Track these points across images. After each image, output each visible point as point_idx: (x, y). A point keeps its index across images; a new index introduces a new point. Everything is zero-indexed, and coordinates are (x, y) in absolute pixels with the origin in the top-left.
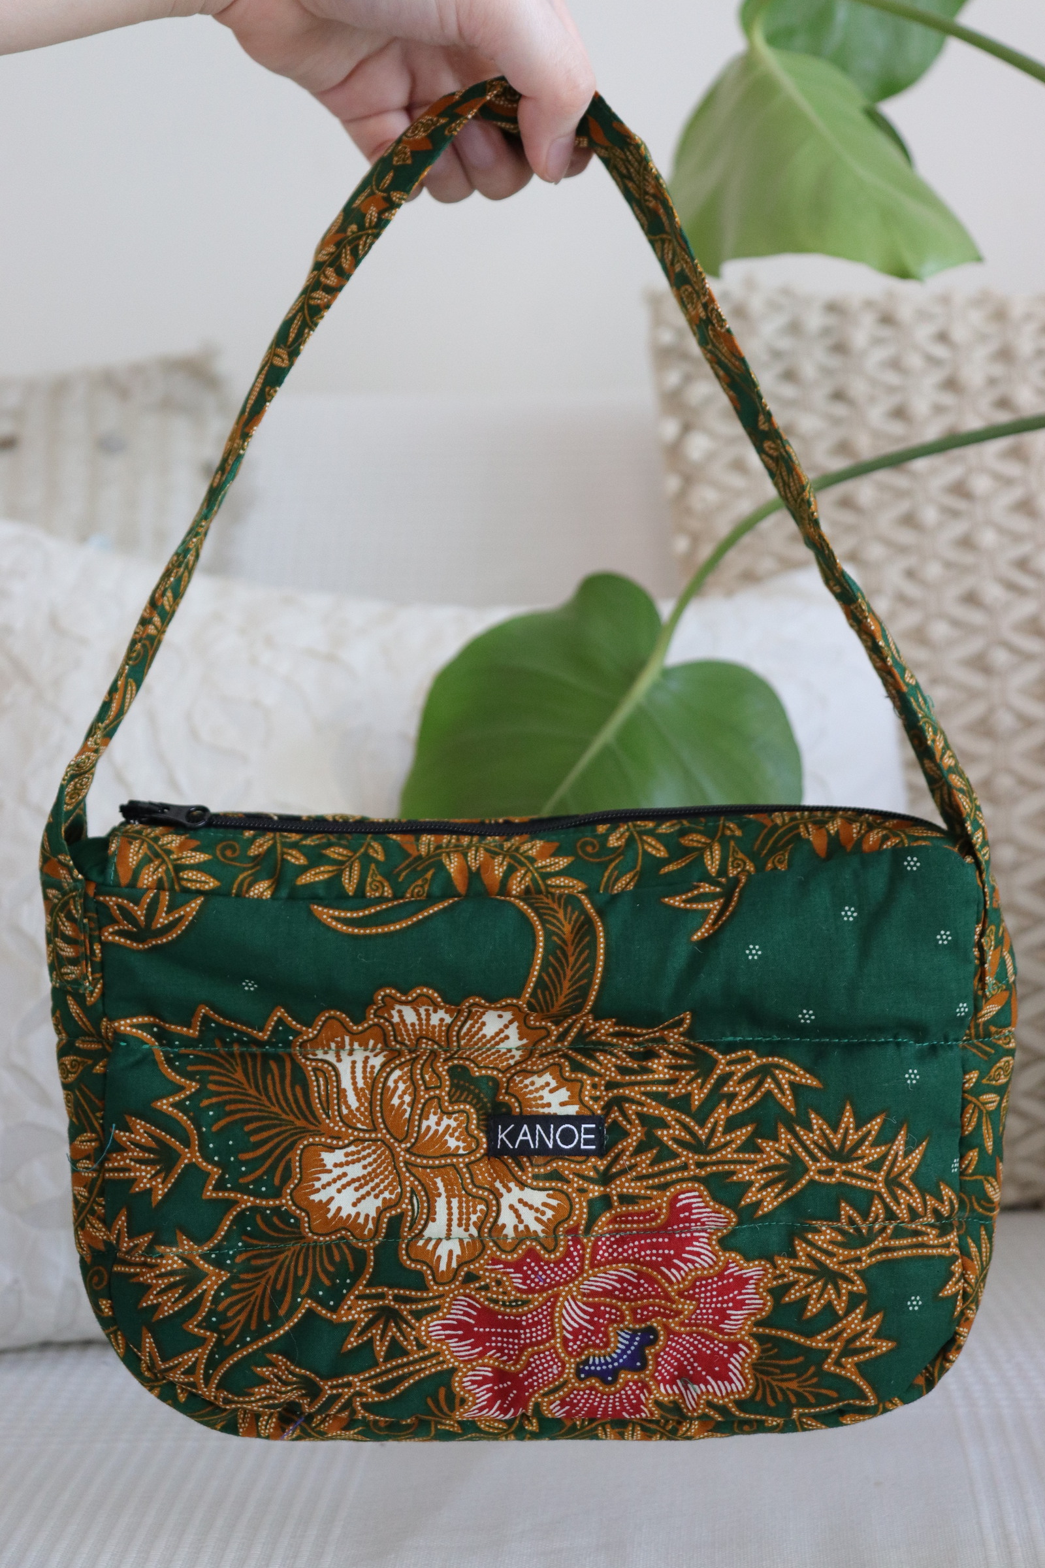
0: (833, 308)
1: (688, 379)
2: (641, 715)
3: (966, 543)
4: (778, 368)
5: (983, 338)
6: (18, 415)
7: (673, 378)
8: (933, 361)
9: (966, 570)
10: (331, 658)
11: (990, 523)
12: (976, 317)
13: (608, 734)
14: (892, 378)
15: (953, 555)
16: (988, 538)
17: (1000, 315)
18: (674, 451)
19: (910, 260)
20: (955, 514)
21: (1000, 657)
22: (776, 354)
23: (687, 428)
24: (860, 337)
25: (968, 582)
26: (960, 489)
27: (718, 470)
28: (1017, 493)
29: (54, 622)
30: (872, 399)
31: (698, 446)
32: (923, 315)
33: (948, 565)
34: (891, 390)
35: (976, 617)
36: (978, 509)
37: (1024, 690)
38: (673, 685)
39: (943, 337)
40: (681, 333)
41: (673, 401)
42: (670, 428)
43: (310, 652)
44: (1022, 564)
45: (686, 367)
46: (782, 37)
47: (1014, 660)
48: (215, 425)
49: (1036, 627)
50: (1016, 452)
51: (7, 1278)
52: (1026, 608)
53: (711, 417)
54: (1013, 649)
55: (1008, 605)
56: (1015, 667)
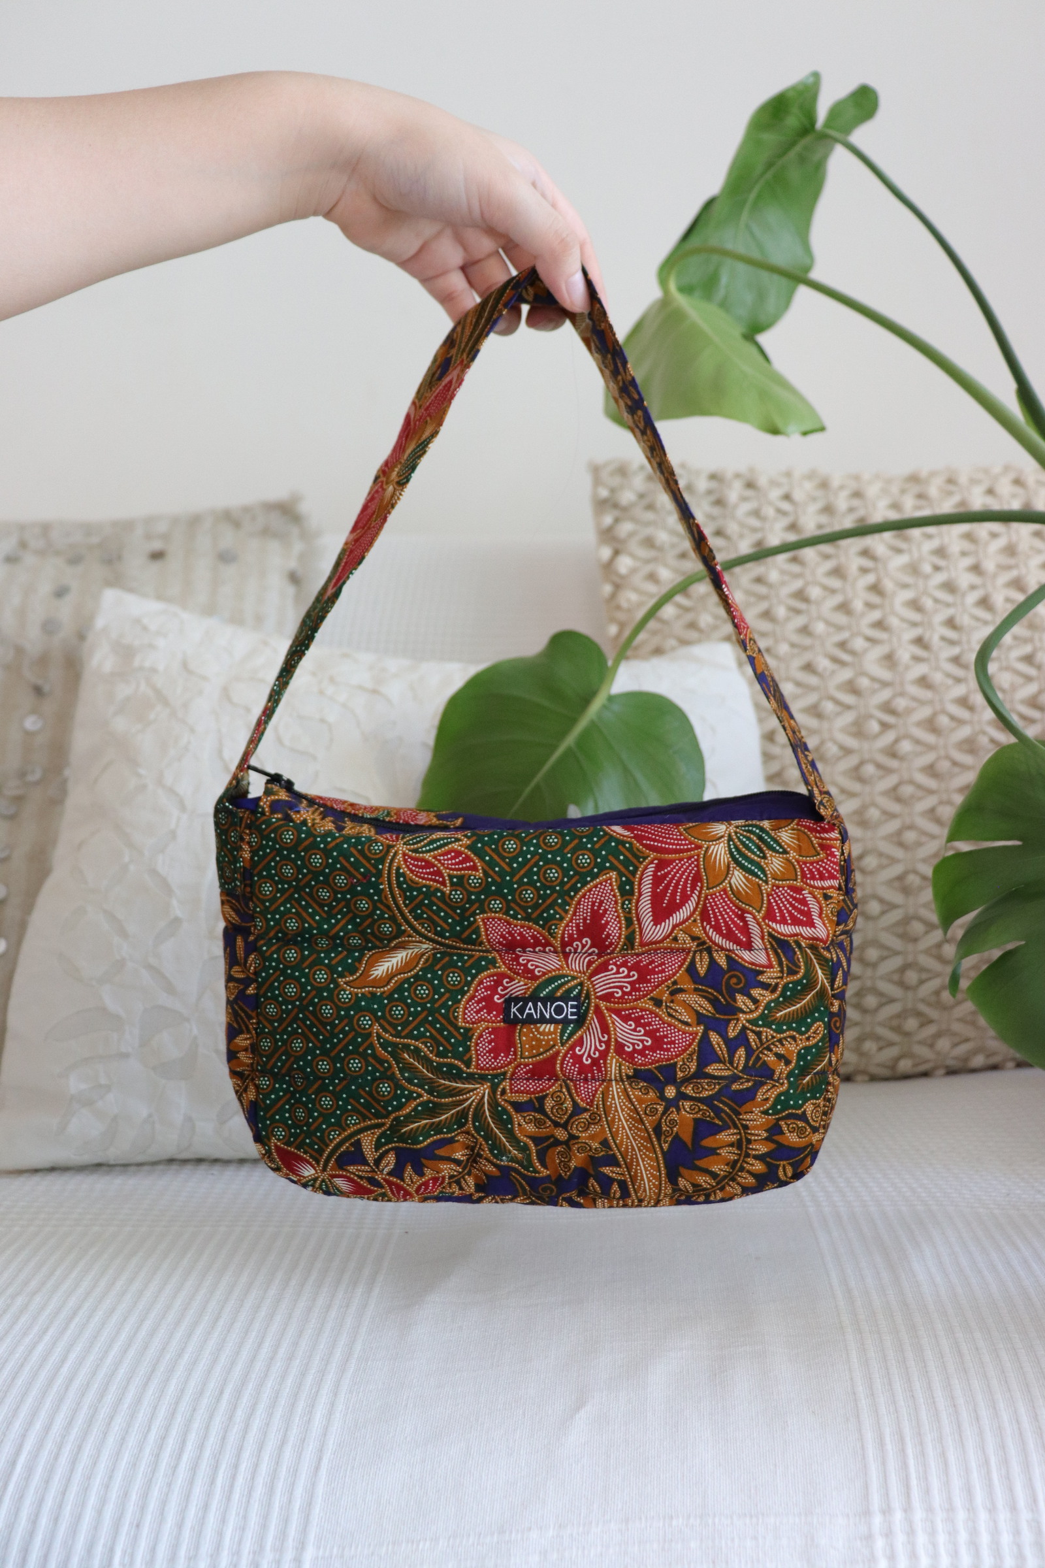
0: (713, 477)
1: (617, 520)
2: (593, 726)
3: (805, 630)
5: (814, 499)
6: (166, 537)
7: (608, 520)
8: (781, 512)
9: (805, 649)
10: (375, 692)
11: (820, 618)
12: (808, 486)
13: (570, 740)
14: (754, 522)
15: (796, 638)
16: (820, 628)
17: (824, 485)
18: (608, 567)
19: (780, 424)
20: (798, 612)
21: (829, 707)
23: (617, 553)
24: (734, 494)
25: (807, 657)
26: (801, 595)
27: (637, 580)
28: (838, 599)
29: (185, 665)
30: (741, 536)
31: (624, 564)
32: (774, 483)
33: (793, 645)
34: (754, 530)
35: (813, 680)
36: (813, 608)
37: (844, 730)
38: (616, 707)
39: (787, 497)
40: (613, 491)
41: (607, 535)
42: (606, 553)
43: (361, 688)
44: (842, 645)
45: (616, 513)
46: (686, 289)
47: (838, 709)
48: (298, 547)
49: (851, 687)
50: (837, 572)
51: (145, 1112)
52: (845, 674)
53: (634, 546)
54: (837, 702)
55: (833, 672)
56: (838, 714)
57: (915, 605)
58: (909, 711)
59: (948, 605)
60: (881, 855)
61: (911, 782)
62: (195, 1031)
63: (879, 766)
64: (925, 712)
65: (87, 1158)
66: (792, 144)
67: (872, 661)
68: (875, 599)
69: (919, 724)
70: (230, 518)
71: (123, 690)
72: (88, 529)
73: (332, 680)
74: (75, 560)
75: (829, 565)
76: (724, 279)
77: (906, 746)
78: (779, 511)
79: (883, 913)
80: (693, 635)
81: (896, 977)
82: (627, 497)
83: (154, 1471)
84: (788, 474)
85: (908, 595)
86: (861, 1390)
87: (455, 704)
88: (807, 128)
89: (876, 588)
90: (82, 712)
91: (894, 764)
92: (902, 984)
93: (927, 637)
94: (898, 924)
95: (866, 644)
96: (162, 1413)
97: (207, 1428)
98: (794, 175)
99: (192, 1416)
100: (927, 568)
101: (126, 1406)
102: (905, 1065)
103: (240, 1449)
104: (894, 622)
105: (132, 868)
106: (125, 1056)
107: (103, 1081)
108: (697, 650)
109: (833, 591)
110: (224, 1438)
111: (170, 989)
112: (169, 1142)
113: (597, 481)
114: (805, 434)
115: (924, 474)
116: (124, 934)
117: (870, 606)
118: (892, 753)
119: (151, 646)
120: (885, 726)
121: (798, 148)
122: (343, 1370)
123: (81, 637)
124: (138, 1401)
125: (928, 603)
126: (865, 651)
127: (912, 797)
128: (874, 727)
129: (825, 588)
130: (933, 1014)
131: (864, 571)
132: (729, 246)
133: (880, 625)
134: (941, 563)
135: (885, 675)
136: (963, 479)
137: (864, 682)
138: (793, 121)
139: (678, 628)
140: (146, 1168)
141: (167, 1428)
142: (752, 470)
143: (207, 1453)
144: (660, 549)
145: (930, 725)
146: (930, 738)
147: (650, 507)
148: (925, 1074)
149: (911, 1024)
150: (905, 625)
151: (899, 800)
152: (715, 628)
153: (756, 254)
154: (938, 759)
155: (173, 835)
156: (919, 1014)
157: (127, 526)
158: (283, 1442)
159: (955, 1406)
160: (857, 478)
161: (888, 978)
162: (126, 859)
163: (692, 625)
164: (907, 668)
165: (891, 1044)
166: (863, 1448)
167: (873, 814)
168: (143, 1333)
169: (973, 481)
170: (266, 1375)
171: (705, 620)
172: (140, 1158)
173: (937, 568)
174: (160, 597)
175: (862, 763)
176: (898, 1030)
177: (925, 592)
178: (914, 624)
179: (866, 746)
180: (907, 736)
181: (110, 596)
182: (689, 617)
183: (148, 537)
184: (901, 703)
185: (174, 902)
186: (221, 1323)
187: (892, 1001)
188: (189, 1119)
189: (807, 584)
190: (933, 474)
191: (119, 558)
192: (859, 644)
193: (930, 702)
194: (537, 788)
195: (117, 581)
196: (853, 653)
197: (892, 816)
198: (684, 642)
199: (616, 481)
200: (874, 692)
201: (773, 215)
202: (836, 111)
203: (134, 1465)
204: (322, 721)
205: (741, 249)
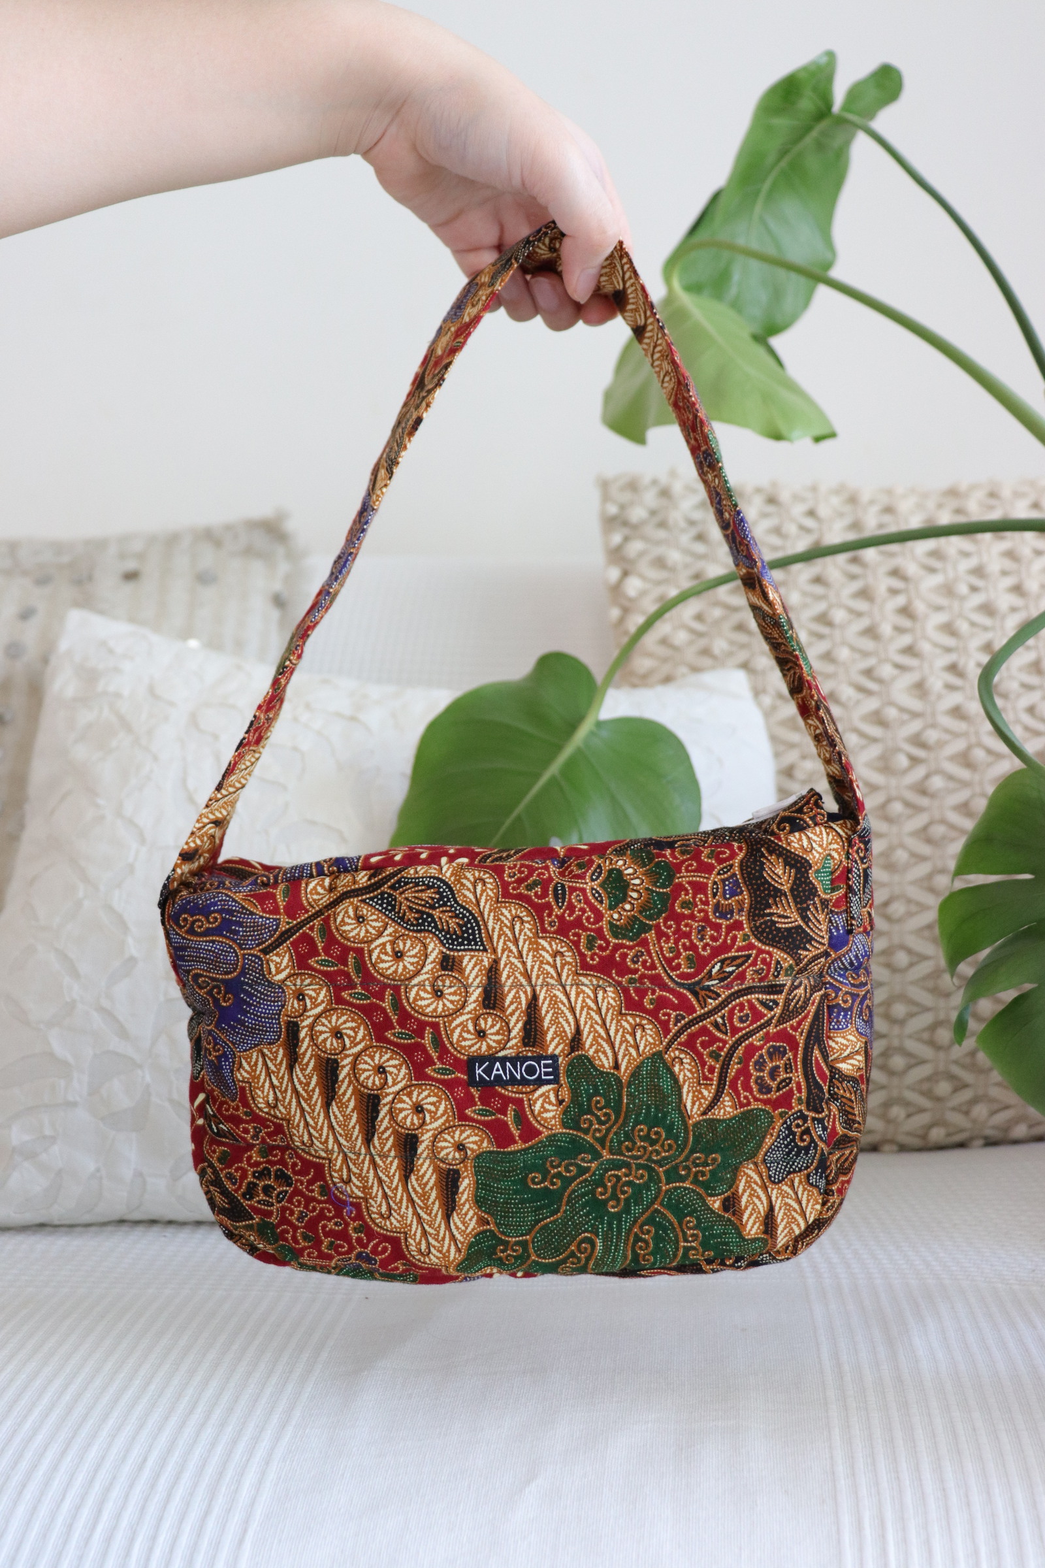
1: (626, 539)
2: (579, 752)
3: (827, 657)
4: (693, 532)
5: (841, 515)
6: (141, 556)
7: (617, 539)
9: (828, 677)
10: (353, 719)
11: (844, 643)
12: (835, 501)
13: (554, 768)
14: (774, 540)
15: (817, 665)
16: (844, 654)
17: (853, 500)
18: (616, 590)
19: (783, 428)
20: (820, 636)
22: (692, 523)
23: (625, 574)
24: (753, 510)
25: (830, 685)
26: (824, 619)
28: (865, 623)
29: (152, 691)
31: (633, 586)
32: (797, 498)
36: (837, 633)
37: (869, 765)
38: (604, 733)
39: (811, 513)
40: (622, 507)
41: (616, 555)
42: (614, 574)
43: (338, 715)
44: (868, 673)
45: (626, 531)
46: (694, 288)
47: (863, 742)
48: (283, 567)
49: (877, 718)
50: (865, 594)
51: (92, 1167)
52: (872, 704)
53: (644, 566)
54: (862, 734)
55: (858, 702)
56: (863, 748)
57: (949, 629)
58: (941, 744)
59: (986, 629)
60: (909, 901)
61: (943, 821)
62: (148, 1079)
63: (907, 804)
64: (959, 746)
65: (29, 1217)
66: (808, 129)
67: (901, 690)
68: (906, 623)
69: (952, 758)
70: (210, 537)
71: (85, 717)
72: (58, 547)
73: (308, 706)
74: (43, 581)
75: (856, 586)
76: (736, 277)
77: (937, 782)
78: (803, 528)
79: (911, 965)
80: (706, 661)
81: (926, 1036)
82: (637, 514)
83: (65, 1542)
84: (814, 489)
85: (941, 618)
86: (841, 1469)
87: (435, 730)
88: (823, 112)
89: (906, 611)
90: (43, 740)
91: (924, 801)
92: (932, 1043)
93: (961, 663)
94: (928, 977)
95: (895, 672)
96: (80, 1479)
97: (127, 1497)
98: (813, 163)
99: (111, 1484)
100: (963, 589)
101: (41, 1473)
102: (937, 1134)
103: (160, 1520)
104: (925, 647)
105: (86, 903)
106: (74, 1104)
107: (48, 1132)
108: (708, 678)
109: (859, 614)
110: (143, 1508)
111: (123, 1033)
112: (117, 1202)
113: (606, 497)
114: (818, 439)
115: (963, 487)
116: (75, 974)
117: (899, 630)
118: (921, 789)
119: (117, 670)
120: (915, 761)
121: (814, 133)
122: (277, 1439)
123: (45, 660)
124: (55, 1468)
125: (963, 627)
126: (894, 679)
127: (944, 838)
128: (903, 761)
129: (851, 611)
130: (967, 1077)
131: (894, 592)
132: (741, 241)
133: (909, 650)
134: (979, 583)
135: (915, 704)
136: (1006, 493)
137: (892, 713)
138: (806, 104)
139: (690, 655)
140: (93, 1229)
141: (83, 1498)
142: (774, 484)
143: (124, 1523)
144: (673, 570)
145: (965, 759)
146: (964, 774)
147: (663, 525)
148: (962, 1145)
149: (943, 1088)
150: (938, 651)
151: (929, 841)
152: (730, 654)
153: (771, 251)
154: (973, 796)
155: (131, 869)
156: (951, 1077)
157: (100, 544)
158: (207, 1513)
159: (944, 1490)
160: (889, 492)
161: (917, 1036)
162: (81, 894)
163: (706, 652)
164: (939, 697)
165: (922, 1110)
166: (838, 1531)
167: (901, 856)
168: (67, 1397)
169: (1017, 495)
170: (195, 1442)
171: (719, 645)
172: (87, 1218)
173: (974, 589)
174: (132, 620)
175: (889, 801)
176: (928, 1094)
177: (961, 615)
178: (948, 650)
179: (893, 782)
180: (939, 772)
181: (75, 617)
182: (702, 643)
183: (122, 556)
184: (932, 736)
185: (130, 940)
186: (152, 1387)
187: (923, 1062)
188: (139, 1174)
189: (830, 606)
190: (973, 487)
191: (90, 578)
192: (886, 671)
193: (965, 734)
194: (519, 818)
195: (86, 602)
196: (880, 681)
197: (922, 859)
198: (696, 669)
199: (626, 497)
200: (903, 723)
201: (790, 207)
202: (854, 93)
203: (44, 1536)
204: (295, 749)
205: (754, 245)
